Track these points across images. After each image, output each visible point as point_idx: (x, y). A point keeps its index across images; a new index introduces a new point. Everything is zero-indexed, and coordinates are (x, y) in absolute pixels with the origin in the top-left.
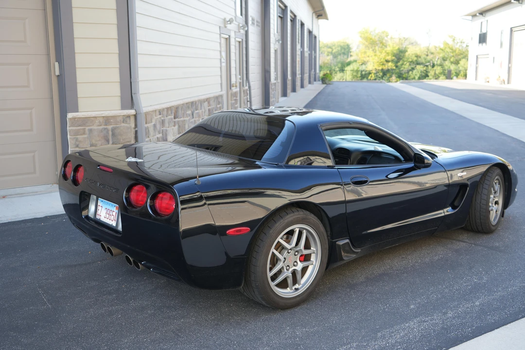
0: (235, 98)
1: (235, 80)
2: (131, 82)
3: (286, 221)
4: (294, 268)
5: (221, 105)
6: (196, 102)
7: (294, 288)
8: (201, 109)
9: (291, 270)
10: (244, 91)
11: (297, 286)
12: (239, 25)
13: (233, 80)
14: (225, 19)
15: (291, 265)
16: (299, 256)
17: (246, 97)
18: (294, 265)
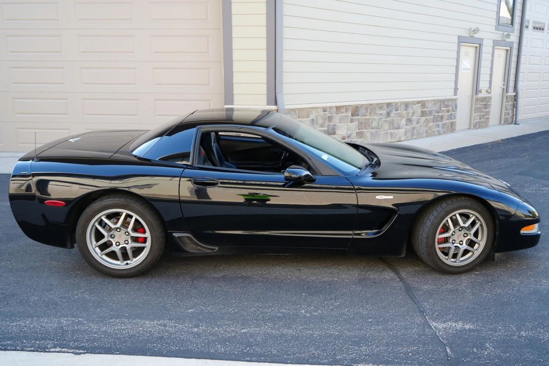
0: (485, 103)
1: (488, 86)
2: (275, 84)
3: (103, 204)
4: (125, 245)
5: (451, 108)
6: (396, 104)
7: (125, 262)
8: (406, 110)
9: (121, 246)
10: (507, 97)
11: (129, 262)
12: (503, 34)
13: (484, 85)
14: (470, 29)
15: (122, 242)
16: (129, 236)
17: (512, 103)
18: (126, 244)
